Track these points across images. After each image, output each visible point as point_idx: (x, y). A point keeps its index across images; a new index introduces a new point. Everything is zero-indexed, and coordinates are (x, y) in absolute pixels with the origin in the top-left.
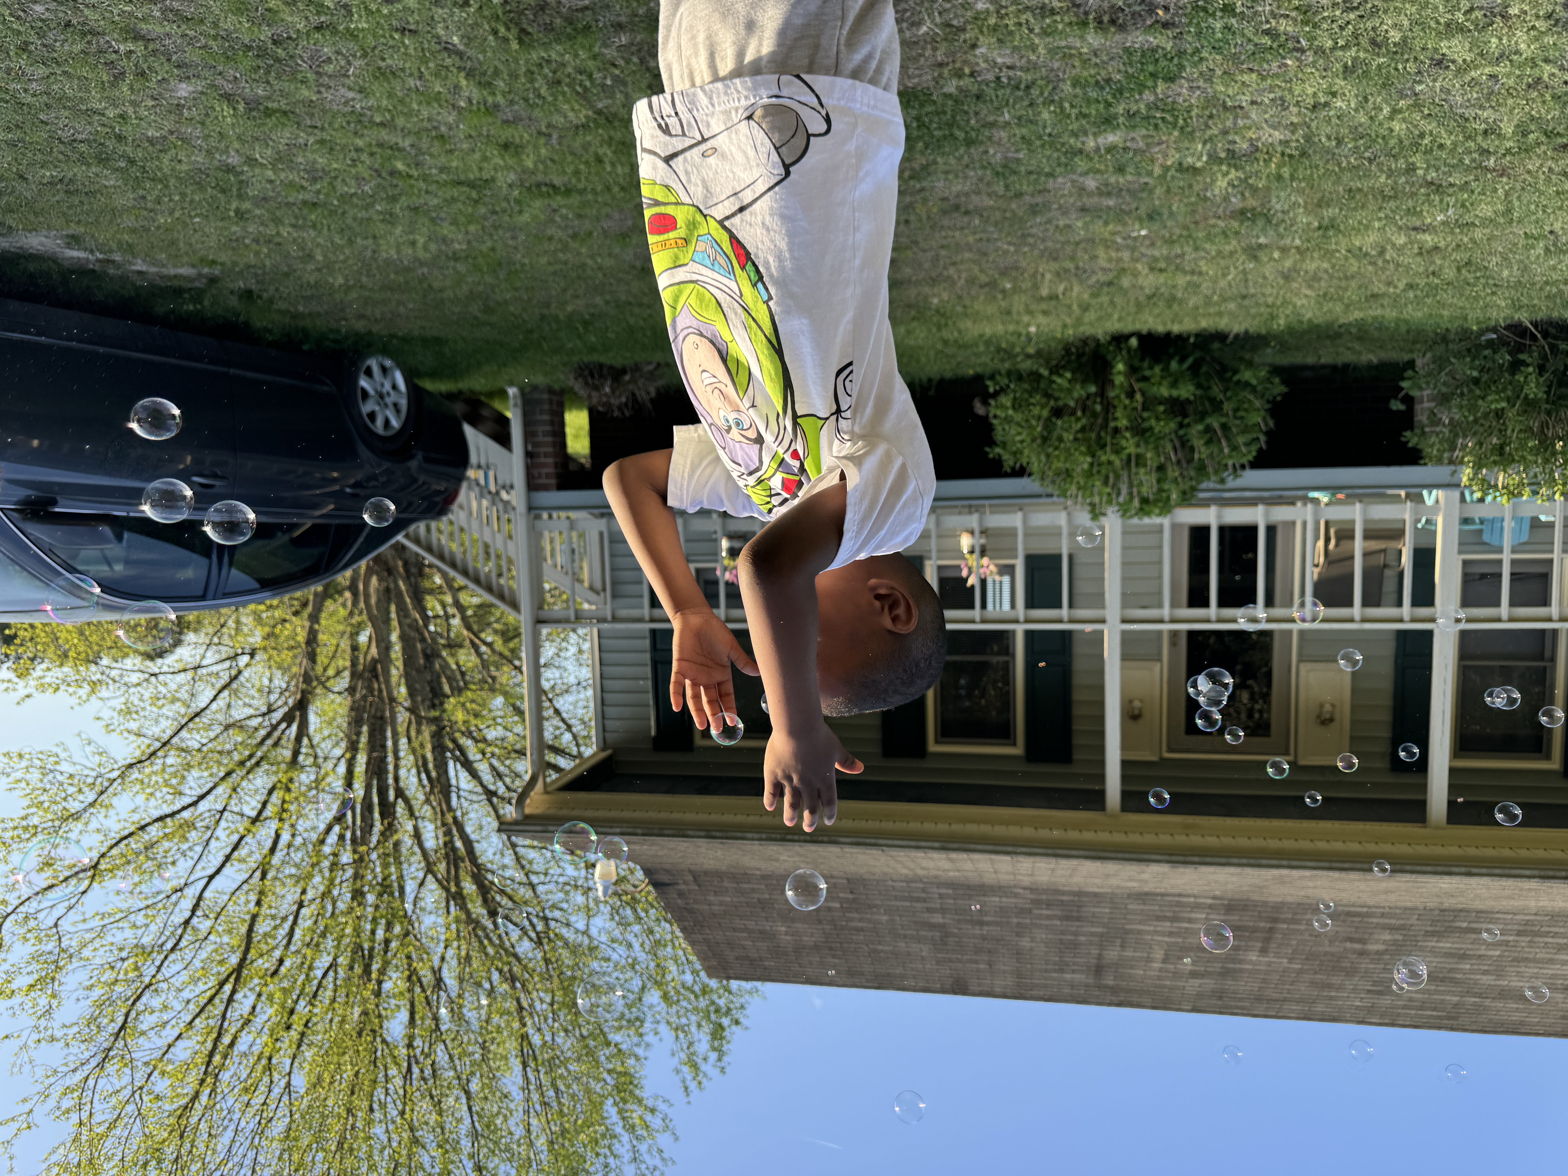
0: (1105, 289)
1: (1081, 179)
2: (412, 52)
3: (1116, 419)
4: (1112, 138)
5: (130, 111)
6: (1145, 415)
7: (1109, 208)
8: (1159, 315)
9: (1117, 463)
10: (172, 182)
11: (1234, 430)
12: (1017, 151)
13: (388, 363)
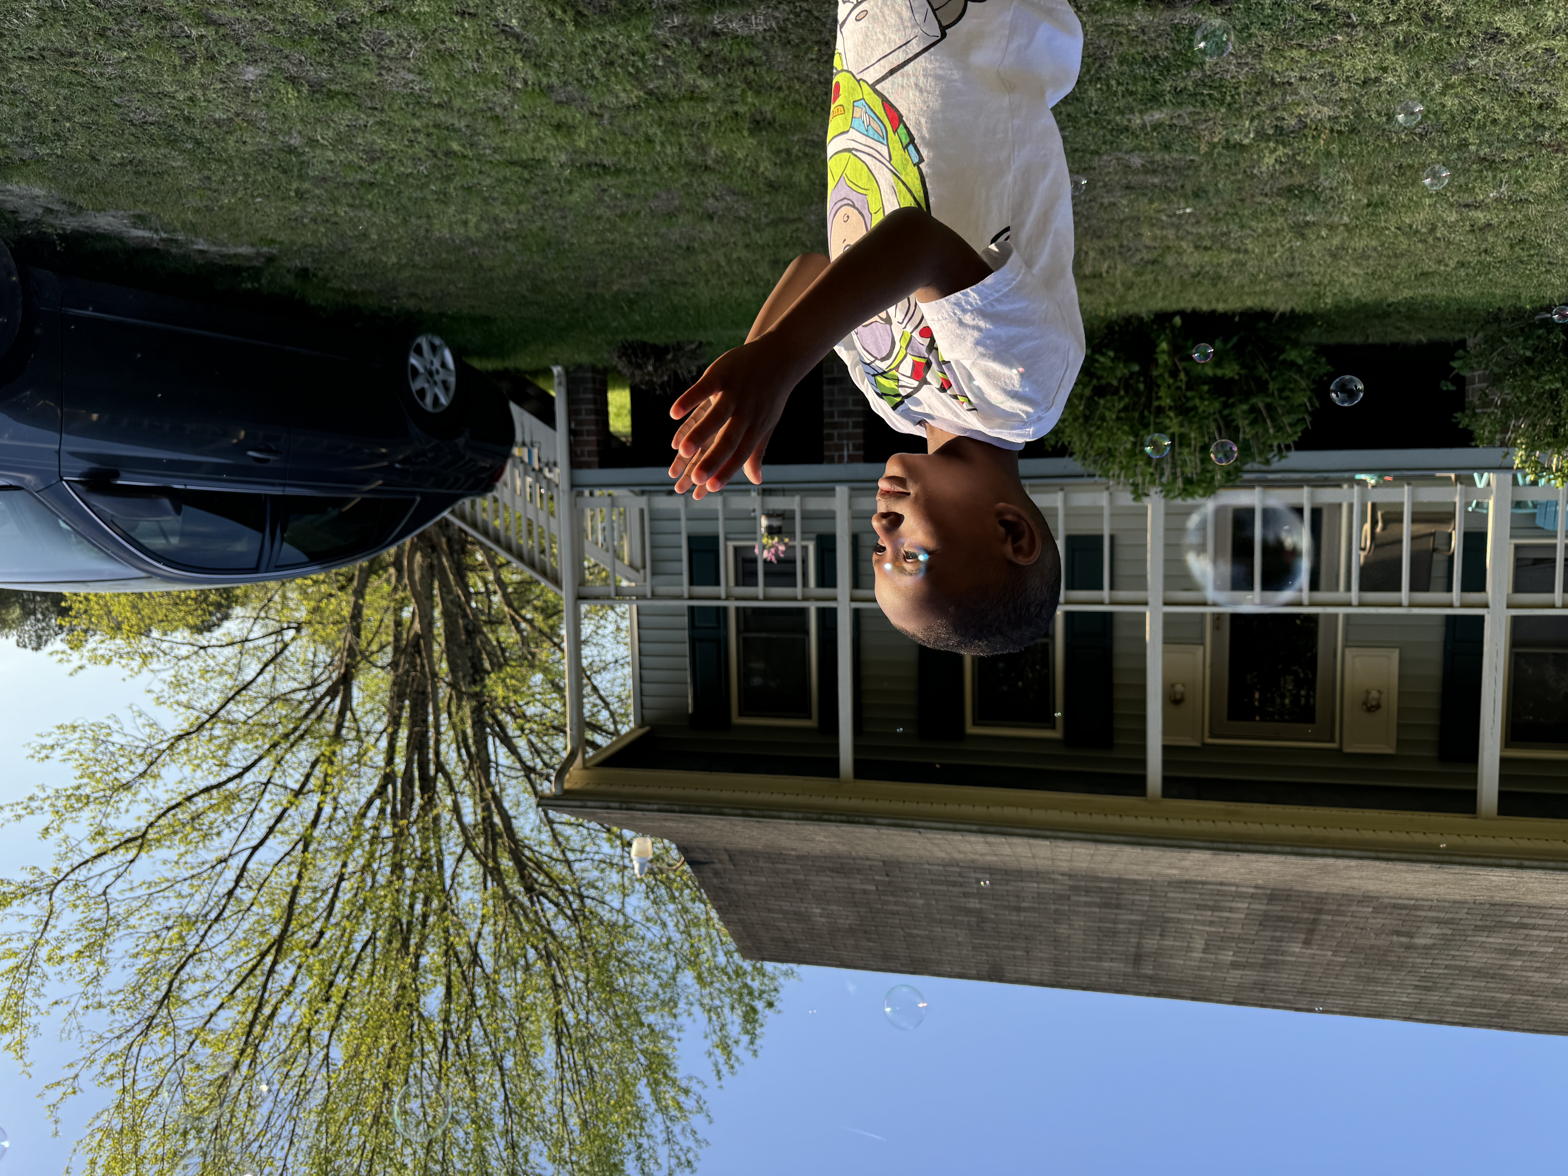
0: (1150, 267)
1: (1127, 157)
2: (470, 34)
3: (1159, 398)
4: (1158, 115)
5: (199, 94)
6: (1189, 394)
7: (1154, 185)
8: (1203, 293)
10: (237, 163)
11: (1280, 410)
13: (437, 341)
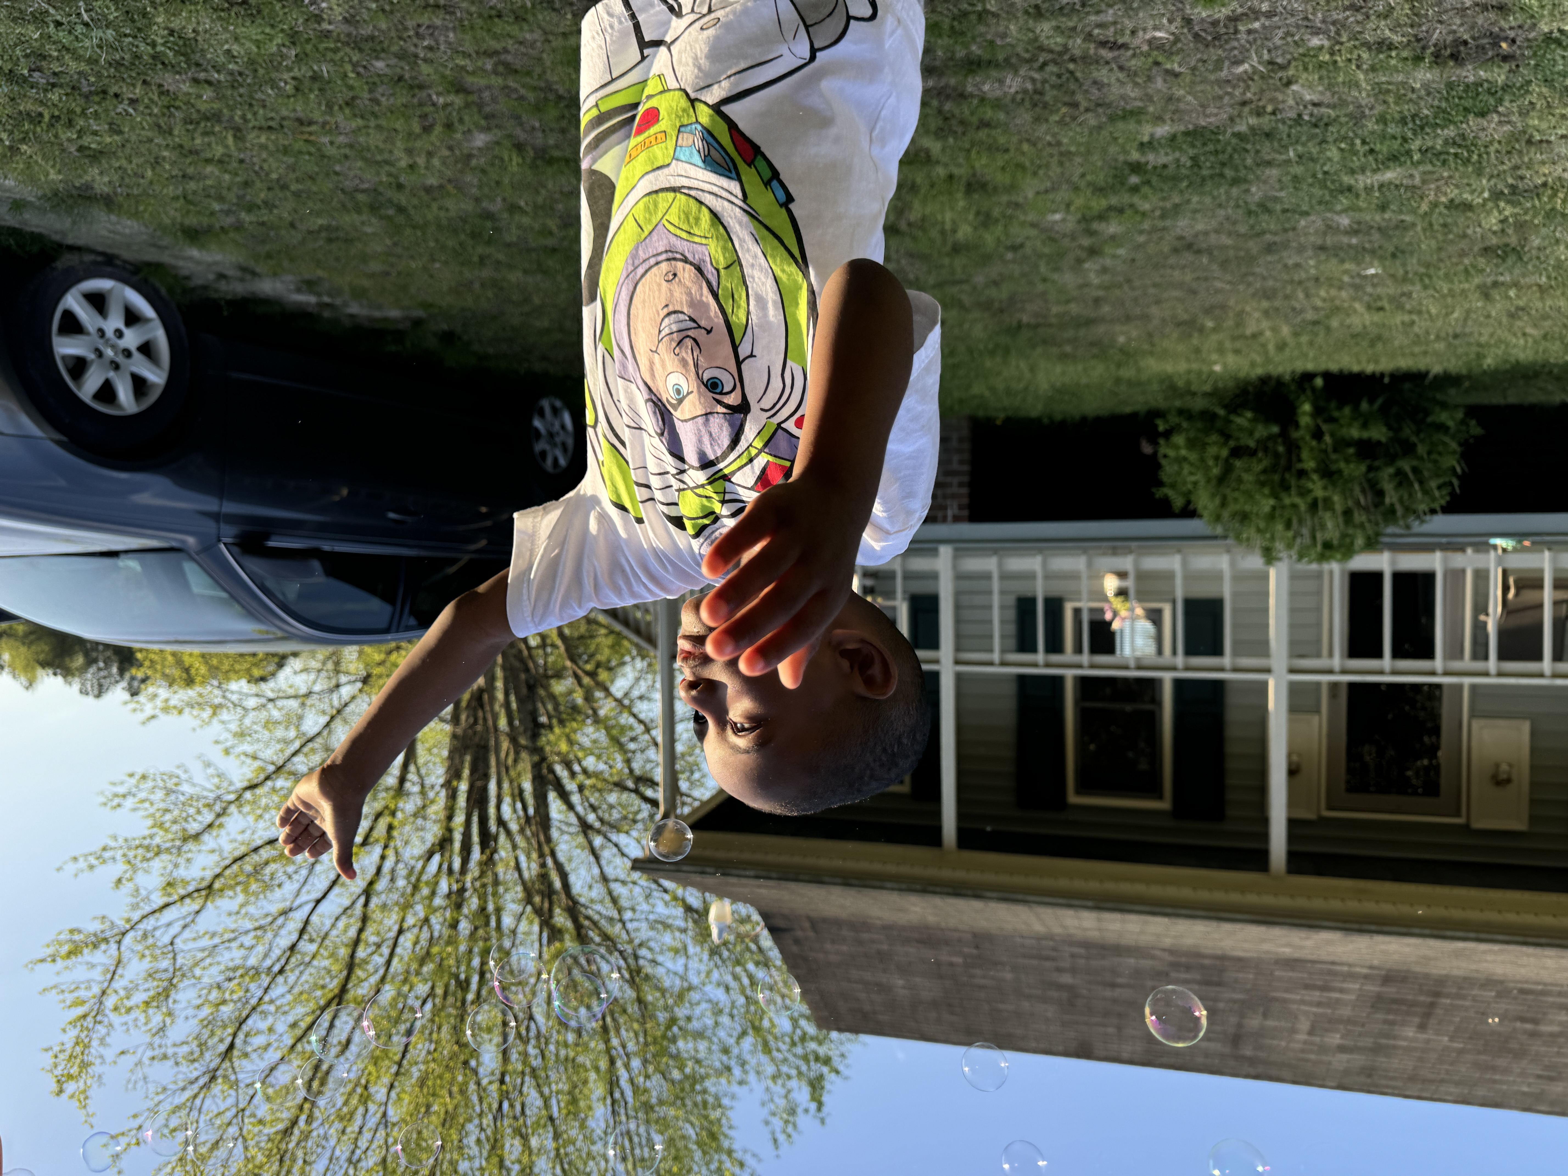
0: (1310, 328)
1: (1336, 218)
3: (1302, 461)
4: (1391, 175)
5: (423, 161)
6: (1334, 456)
7: (1350, 246)
8: (1357, 355)
9: (1303, 507)
10: (432, 229)
11: (1427, 473)
12: (1282, 189)
13: (558, 404)
